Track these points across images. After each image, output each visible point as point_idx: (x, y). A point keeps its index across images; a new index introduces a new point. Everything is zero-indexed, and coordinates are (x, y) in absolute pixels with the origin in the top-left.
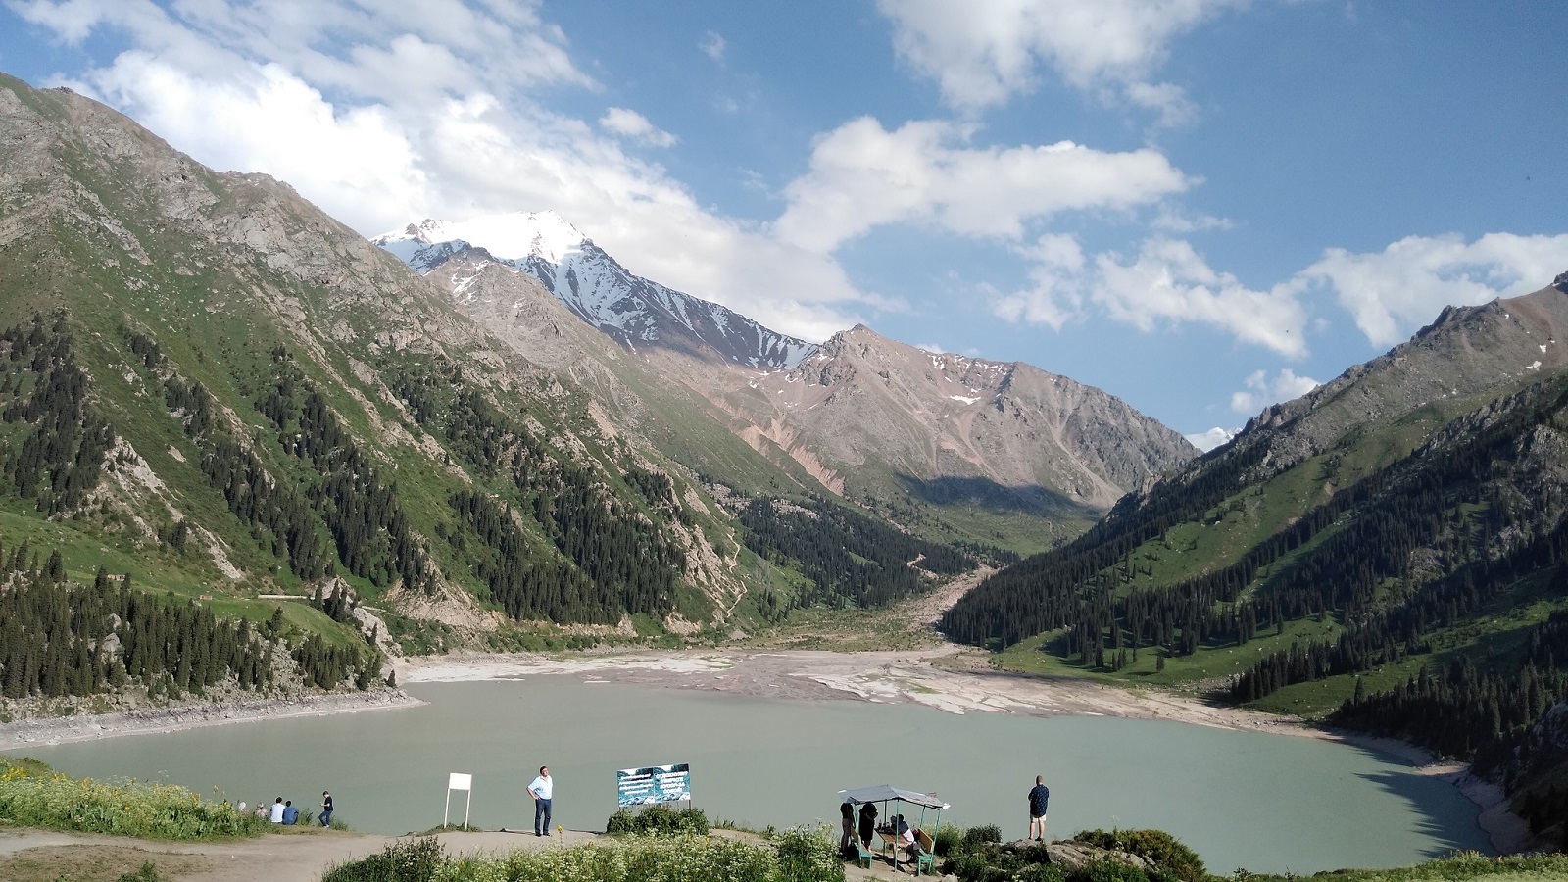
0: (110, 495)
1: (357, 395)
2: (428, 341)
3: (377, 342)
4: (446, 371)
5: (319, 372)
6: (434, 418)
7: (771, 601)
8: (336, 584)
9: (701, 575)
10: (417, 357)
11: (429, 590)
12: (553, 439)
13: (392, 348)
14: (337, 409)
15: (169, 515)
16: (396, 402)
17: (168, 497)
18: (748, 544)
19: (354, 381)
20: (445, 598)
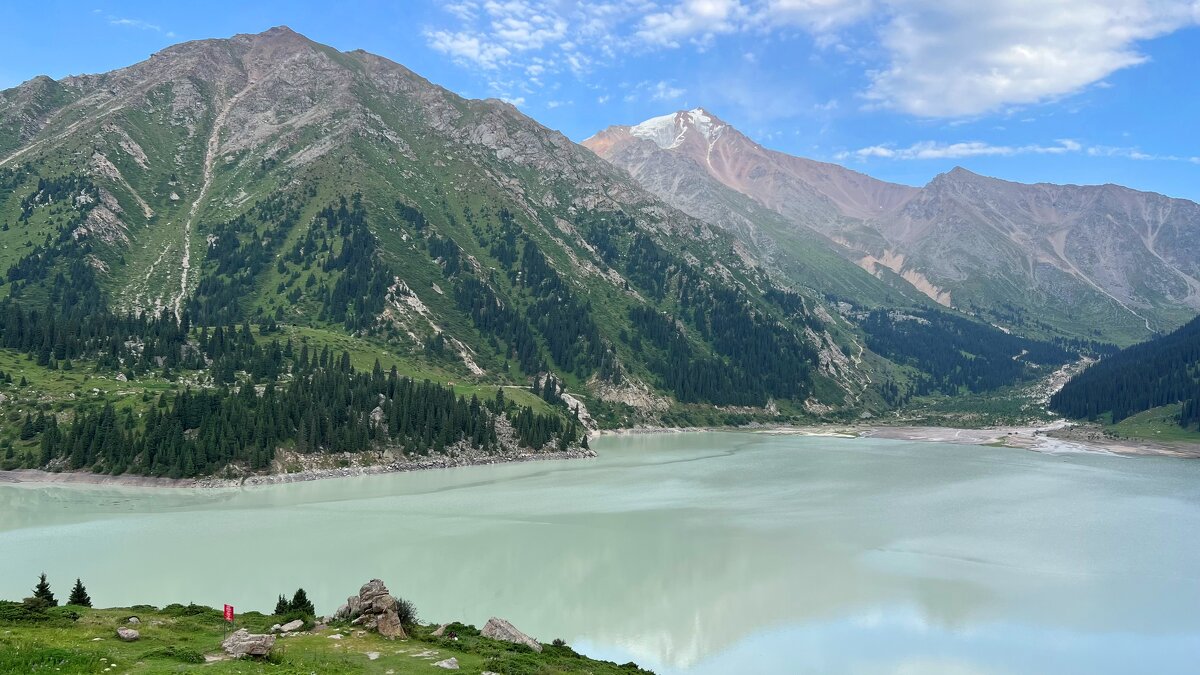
0: (391, 317)
1: (560, 242)
2: (610, 202)
3: (574, 206)
4: (624, 223)
5: (532, 227)
6: (618, 258)
7: (894, 390)
8: (548, 377)
9: (832, 369)
10: (603, 213)
11: (617, 381)
12: (706, 269)
13: (584, 209)
14: (547, 252)
15: (433, 330)
16: (589, 247)
17: (431, 318)
18: (871, 346)
19: (557, 233)
20: (628, 386)
